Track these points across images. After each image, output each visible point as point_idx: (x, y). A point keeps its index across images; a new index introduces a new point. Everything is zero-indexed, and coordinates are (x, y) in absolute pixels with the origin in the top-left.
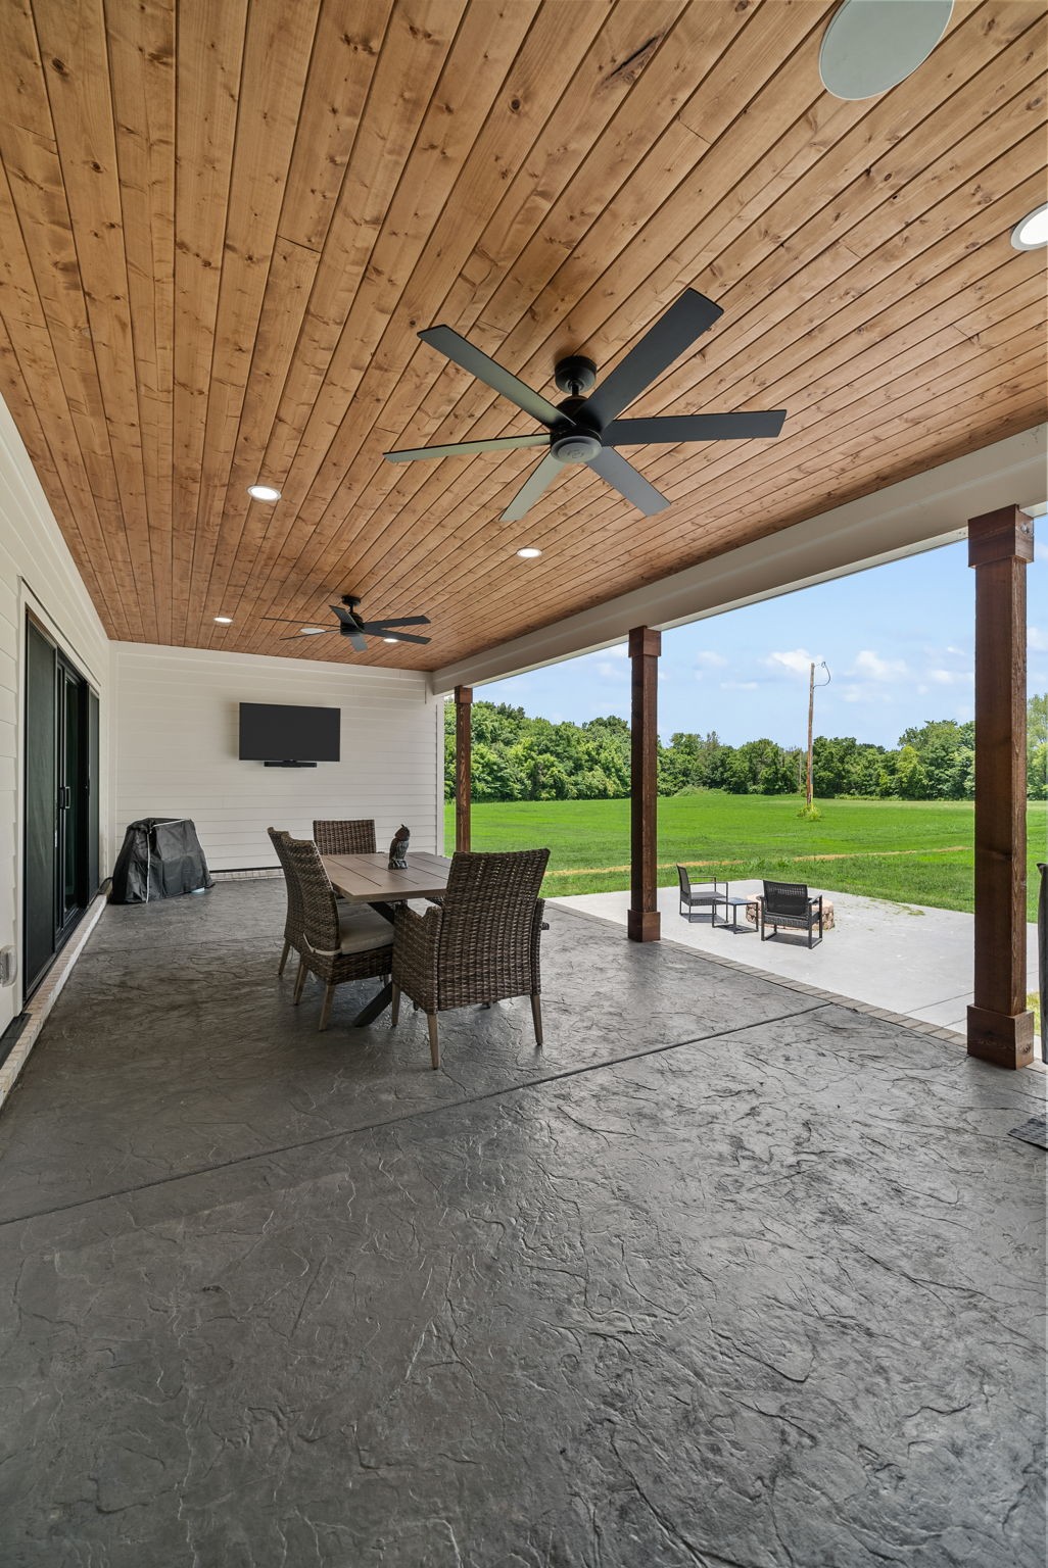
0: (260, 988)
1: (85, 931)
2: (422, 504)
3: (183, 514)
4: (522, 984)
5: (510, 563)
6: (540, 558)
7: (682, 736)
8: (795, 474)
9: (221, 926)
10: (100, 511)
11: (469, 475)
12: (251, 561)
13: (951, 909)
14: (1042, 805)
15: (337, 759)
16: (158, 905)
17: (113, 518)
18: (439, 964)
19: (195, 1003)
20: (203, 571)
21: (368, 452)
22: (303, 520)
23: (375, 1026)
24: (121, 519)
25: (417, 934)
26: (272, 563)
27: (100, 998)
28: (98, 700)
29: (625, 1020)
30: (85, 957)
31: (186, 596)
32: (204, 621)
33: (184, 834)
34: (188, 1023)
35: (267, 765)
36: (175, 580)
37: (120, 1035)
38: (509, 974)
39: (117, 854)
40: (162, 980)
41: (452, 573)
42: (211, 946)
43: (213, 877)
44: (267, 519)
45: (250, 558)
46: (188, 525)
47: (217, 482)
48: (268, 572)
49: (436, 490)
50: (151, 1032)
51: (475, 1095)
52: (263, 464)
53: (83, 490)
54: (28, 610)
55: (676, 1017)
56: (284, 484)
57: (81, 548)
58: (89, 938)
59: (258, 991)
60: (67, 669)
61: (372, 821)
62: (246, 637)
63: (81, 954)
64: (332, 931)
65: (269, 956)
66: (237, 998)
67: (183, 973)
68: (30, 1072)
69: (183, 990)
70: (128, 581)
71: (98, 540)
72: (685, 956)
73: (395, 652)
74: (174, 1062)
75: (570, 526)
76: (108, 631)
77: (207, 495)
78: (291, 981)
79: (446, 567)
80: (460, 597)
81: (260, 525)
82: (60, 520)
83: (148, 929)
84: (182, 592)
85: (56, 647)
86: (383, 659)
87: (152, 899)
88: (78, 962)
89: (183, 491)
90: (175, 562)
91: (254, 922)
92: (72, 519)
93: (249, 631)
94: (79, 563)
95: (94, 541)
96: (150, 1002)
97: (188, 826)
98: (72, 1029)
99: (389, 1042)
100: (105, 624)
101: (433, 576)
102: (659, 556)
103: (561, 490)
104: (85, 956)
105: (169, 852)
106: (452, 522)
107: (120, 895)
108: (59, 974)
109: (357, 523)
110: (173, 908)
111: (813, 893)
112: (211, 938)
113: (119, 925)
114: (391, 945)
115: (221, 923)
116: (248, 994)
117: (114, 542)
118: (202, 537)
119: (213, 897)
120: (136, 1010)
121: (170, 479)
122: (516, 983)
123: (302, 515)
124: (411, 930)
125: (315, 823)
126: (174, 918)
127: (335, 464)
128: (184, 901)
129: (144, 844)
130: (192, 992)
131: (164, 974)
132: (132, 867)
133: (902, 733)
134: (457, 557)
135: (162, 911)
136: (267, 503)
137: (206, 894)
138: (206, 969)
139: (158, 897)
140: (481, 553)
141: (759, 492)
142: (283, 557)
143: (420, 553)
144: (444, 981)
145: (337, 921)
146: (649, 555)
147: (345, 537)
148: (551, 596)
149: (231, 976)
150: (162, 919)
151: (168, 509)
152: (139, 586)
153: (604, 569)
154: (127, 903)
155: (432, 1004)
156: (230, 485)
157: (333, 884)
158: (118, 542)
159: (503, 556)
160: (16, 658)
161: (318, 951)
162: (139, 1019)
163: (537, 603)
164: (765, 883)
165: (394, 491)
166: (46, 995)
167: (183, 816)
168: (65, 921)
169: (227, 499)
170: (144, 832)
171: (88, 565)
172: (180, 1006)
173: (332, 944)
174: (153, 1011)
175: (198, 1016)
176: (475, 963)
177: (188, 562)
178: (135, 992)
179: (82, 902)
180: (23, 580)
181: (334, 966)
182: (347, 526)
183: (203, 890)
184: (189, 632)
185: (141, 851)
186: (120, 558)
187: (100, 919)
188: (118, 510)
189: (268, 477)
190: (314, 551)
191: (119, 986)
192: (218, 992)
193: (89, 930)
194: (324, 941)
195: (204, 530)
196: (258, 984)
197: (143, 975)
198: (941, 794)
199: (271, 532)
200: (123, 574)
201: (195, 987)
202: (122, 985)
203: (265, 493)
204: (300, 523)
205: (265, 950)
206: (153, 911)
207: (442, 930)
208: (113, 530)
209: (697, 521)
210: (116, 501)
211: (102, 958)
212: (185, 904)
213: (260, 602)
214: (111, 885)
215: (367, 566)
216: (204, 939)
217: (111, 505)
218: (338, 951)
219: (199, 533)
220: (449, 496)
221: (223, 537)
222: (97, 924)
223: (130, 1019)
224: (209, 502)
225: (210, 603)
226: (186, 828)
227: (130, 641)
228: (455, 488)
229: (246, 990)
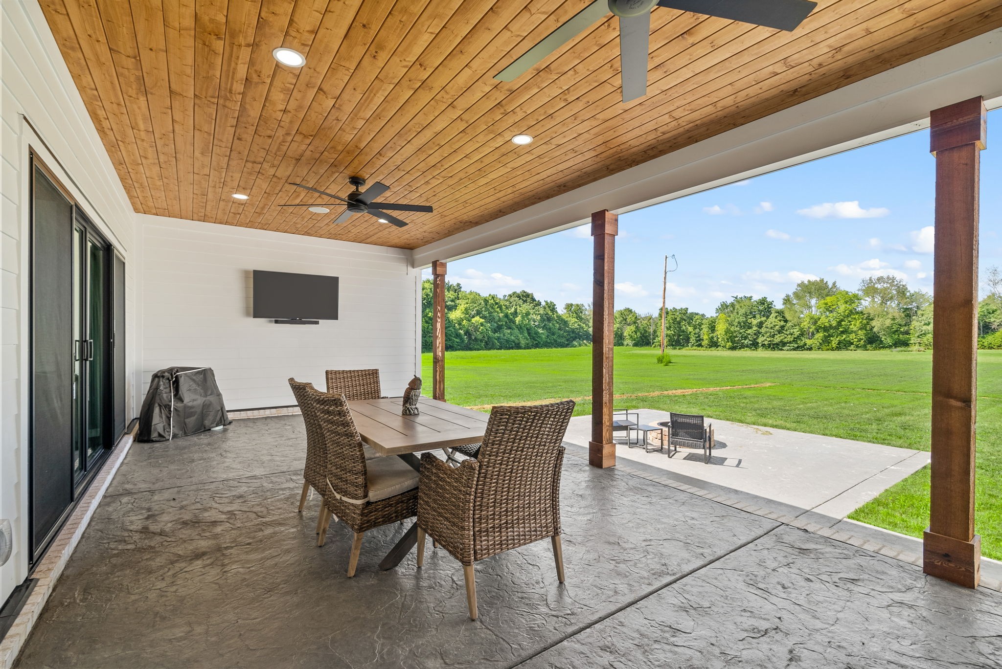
0: (283, 529)
1: (109, 472)
2: (439, 82)
3: (207, 78)
4: (546, 526)
5: (503, 150)
6: (530, 145)
7: (572, 305)
8: (779, 68)
9: (240, 463)
10: (120, 70)
11: (491, 48)
12: (269, 137)
13: (788, 429)
14: (797, 354)
15: (336, 318)
16: (181, 442)
17: (132, 79)
18: (474, 515)
19: (219, 549)
20: (223, 145)
21: (400, 12)
22: (325, 93)
23: (401, 570)
24: (141, 80)
25: (449, 484)
26: (289, 139)
27: (120, 547)
28: (124, 263)
29: (625, 549)
30: (108, 500)
31: (206, 171)
32: (223, 197)
33: (205, 380)
34: (213, 573)
35: (276, 322)
36: (197, 154)
37: (140, 594)
38: (535, 519)
39: (143, 398)
40: (185, 523)
41: (451, 157)
42: (231, 483)
43: (230, 416)
44: (288, 90)
45: (269, 132)
46: (210, 92)
47: (241, 40)
48: (285, 148)
49: (457, 63)
50: (174, 588)
51: (524, 654)
52: (291, 21)
53: (98, 41)
54: (32, 153)
55: (665, 544)
56: (309, 50)
57: (101, 113)
58: (113, 479)
59: (282, 532)
60: (88, 229)
61: (377, 370)
62: (260, 214)
63: (105, 497)
64: (361, 480)
65: (287, 493)
66: (261, 541)
67: (206, 514)
68: (30, 656)
69: (207, 534)
70: (151, 153)
71: (119, 104)
72: (643, 480)
73: (386, 232)
74: (199, 629)
75: (567, 113)
76: (133, 204)
77: (231, 55)
78: (312, 519)
79: (446, 151)
80: (451, 182)
81: (282, 96)
82: (76, 78)
83: (172, 467)
84: (203, 166)
85: (73, 203)
86: (374, 238)
87: (175, 436)
88: (100, 505)
89: (206, 49)
90: (197, 132)
91: (270, 458)
92: (89, 76)
93: (263, 208)
94: (101, 131)
95: (115, 106)
96: (173, 550)
97: (209, 374)
98: (86, 591)
99: (418, 587)
100: (131, 197)
101: (432, 160)
102: (631, 147)
103: (571, 72)
104: (109, 498)
105: (191, 397)
106: (463, 104)
107: (144, 436)
108: (77, 524)
109: (376, 99)
110: (195, 445)
111: (707, 422)
112: (231, 475)
113: (145, 463)
114: (417, 488)
115: (240, 459)
116: (271, 536)
117: (135, 107)
118: (224, 106)
119: (230, 434)
120: (159, 561)
121: (192, 33)
122: (541, 527)
123: (324, 87)
124: (442, 479)
125: (327, 372)
126: (196, 456)
127: (364, 26)
128: (204, 439)
129: (168, 390)
130: (216, 536)
131: (187, 517)
132: (157, 410)
133: (718, 305)
134: (458, 141)
135: (184, 448)
136: (290, 70)
137: (225, 431)
138: (229, 509)
139: (180, 435)
140: (482, 139)
141: (739, 85)
142: (301, 133)
143: (428, 134)
144: (480, 531)
145: (365, 470)
146: (622, 147)
147: (361, 114)
148: (528, 183)
149: (253, 516)
150: (185, 456)
151: (189, 71)
152: (162, 158)
153: (580, 158)
154: (153, 441)
155: (470, 554)
156: (255, 46)
157: (361, 436)
158: (139, 108)
159: (499, 142)
160: (17, 202)
161: (344, 499)
162: (161, 572)
163: (515, 189)
164: (671, 414)
165: (417, 63)
166: (60, 551)
167: (203, 365)
168: (88, 465)
169: (251, 63)
170: (168, 379)
171: (110, 133)
172: (204, 554)
173: (360, 492)
174: (177, 561)
175: (223, 565)
176: (507, 511)
177: (209, 134)
178: (159, 539)
179: (107, 443)
180: (25, 118)
181: (362, 514)
182: (366, 101)
183: (221, 427)
184: (209, 208)
185: (165, 396)
186: (142, 126)
187: (125, 458)
188: (137, 69)
189: (295, 38)
190: (330, 128)
191: (141, 532)
192: (240, 535)
193: (114, 471)
194: (351, 489)
195: (226, 99)
196: (280, 524)
197: (165, 518)
198: (743, 346)
199: (292, 105)
200: (145, 144)
201: (218, 529)
202: (145, 530)
203: (290, 58)
204: (321, 96)
205: (284, 486)
206: (177, 448)
207: (478, 481)
208: (133, 92)
209: (674, 114)
210: (135, 58)
211: (125, 500)
212: (206, 441)
213: (274, 179)
214: (137, 426)
215: (377, 147)
216: (225, 476)
217: (130, 63)
218: (366, 500)
219: (221, 101)
220: (467, 72)
221: (245, 108)
222: (122, 463)
223: (150, 573)
224: (233, 64)
225: (228, 179)
226: (205, 377)
227: (154, 214)
228: (474, 64)
229: (269, 531)
